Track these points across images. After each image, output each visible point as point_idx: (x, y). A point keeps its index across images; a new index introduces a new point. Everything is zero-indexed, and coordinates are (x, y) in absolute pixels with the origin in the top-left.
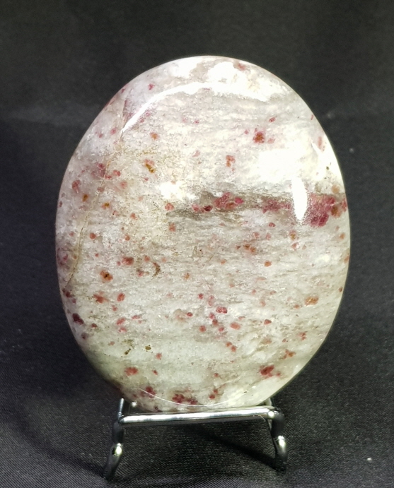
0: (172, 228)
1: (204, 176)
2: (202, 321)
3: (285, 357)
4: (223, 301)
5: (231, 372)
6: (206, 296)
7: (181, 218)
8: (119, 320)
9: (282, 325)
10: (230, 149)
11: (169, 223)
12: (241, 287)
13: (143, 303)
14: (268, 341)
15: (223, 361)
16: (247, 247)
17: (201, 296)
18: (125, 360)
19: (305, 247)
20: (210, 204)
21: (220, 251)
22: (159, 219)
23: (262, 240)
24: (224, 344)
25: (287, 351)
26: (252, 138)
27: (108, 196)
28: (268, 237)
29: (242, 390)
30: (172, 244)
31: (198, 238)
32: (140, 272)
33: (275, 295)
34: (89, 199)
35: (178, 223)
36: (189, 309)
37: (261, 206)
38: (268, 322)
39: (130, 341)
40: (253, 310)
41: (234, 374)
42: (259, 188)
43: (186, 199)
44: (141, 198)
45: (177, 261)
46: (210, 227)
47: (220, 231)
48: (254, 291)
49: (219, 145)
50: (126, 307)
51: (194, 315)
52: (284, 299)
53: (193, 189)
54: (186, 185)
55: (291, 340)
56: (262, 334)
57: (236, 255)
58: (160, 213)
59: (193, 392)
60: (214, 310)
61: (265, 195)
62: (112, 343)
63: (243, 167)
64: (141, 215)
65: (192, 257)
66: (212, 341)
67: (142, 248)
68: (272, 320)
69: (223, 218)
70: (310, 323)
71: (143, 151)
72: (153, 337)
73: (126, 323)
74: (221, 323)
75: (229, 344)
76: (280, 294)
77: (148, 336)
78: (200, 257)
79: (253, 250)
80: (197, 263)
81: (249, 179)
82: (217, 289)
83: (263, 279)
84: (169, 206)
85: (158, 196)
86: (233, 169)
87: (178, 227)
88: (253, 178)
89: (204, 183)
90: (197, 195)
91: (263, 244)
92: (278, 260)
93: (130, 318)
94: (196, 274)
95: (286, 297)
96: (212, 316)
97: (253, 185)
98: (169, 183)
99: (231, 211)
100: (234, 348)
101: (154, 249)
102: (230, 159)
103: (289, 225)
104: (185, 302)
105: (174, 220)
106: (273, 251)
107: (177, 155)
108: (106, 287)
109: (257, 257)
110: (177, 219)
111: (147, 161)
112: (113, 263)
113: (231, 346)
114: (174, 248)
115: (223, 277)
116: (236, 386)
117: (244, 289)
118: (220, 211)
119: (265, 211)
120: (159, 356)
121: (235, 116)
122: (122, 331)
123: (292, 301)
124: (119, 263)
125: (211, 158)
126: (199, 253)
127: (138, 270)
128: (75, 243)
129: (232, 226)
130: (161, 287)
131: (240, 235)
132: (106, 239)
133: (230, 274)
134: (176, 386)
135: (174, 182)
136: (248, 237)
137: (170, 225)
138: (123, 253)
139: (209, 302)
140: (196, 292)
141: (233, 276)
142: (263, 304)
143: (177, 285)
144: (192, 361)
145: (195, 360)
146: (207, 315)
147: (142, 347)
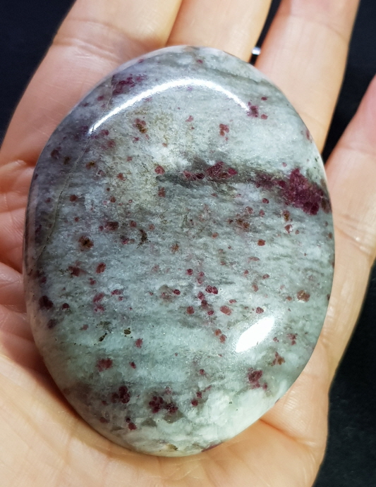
0: (162, 193)
1: (197, 142)
2: (189, 301)
3: (274, 363)
4: (213, 280)
5: (218, 371)
6: (195, 273)
7: (172, 184)
8: (96, 296)
10: (224, 119)
11: (159, 187)
12: (234, 266)
13: (125, 276)
15: (210, 354)
16: (240, 221)
17: (190, 271)
18: (100, 350)
19: (297, 232)
20: (203, 172)
21: (211, 223)
22: (148, 182)
23: (256, 216)
24: (213, 332)
25: (277, 355)
26: (245, 111)
27: (93, 155)
28: (262, 213)
29: (227, 398)
30: (161, 211)
31: (189, 207)
33: (268, 280)
34: (71, 161)
35: (168, 188)
36: (176, 286)
37: (254, 180)
38: (260, 310)
39: (107, 323)
40: (245, 295)
41: (221, 373)
42: (253, 162)
43: (177, 164)
44: (130, 159)
45: (165, 230)
47: (213, 203)
48: (247, 272)
49: (213, 113)
50: (106, 280)
51: (182, 294)
52: (277, 287)
53: (186, 154)
54: (177, 150)
55: (281, 341)
57: (228, 230)
58: (149, 176)
59: (174, 393)
60: (203, 290)
61: (258, 169)
62: (85, 327)
63: (236, 138)
64: (129, 177)
66: (200, 327)
67: (128, 212)
68: (265, 309)
69: (215, 188)
70: (300, 324)
71: (134, 112)
72: (133, 319)
73: (105, 300)
74: (211, 305)
75: (218, 332)
76: (273, 280)
77: (128, 318)
78: (190, 228)
79: (246, 226)
80: (187, 234)
81: (242, 151)
82: (208, 266)
83: (256, 259)
84: (159, 169)
85: (148, 157)
86: (227, 139)
87: (168, 193)
88: (247, 151)
89: (197, 150)
90: (189, 160)
92: (272, 240)
93: (109, 293)
94: (185, 246)
95: (279, 285)
97: (247, 158)
98: (161, 145)
99: (225, 182)
100: (223, 338)
101: (141, 215)
102: (224, 128)
103: (282, 205)
104: (172, 278)
105: (164, 185)
106: (267, 230)
107: (170, 118)
108: (85, 256)
109: (250, 234)
110: (166, 184)
111: (138, 120)
112: (95, 228)
113: (220, 335)
114: (162, 216)
115: (214, 253)
116: (222, 392)
117: (235, 268)
118: (213, 181)
119: (259, 186)
120: (139, 342)
122: (99, 310)
123: (284, 291)
124: (101, 228)
125: (205, 126)
126: (189, 224)
127: (123, 237)
128: (51, 209)
129: (224, 197)
130: (147, 259)
131: (233, 209)
132: (89, 201)
133: (222, 250)
134: (155, 385)
135: (165, 145)
136: (241, 211)
137: (159, 190)
138: (107, 217)
139: (198, 280)
140: (184, 266)
141: (224, 253)
142: (256, 288)
143: (164, 258)
144: (176, 352)
145: (180, 349)
146: (196, 295)
147: (121, 331)
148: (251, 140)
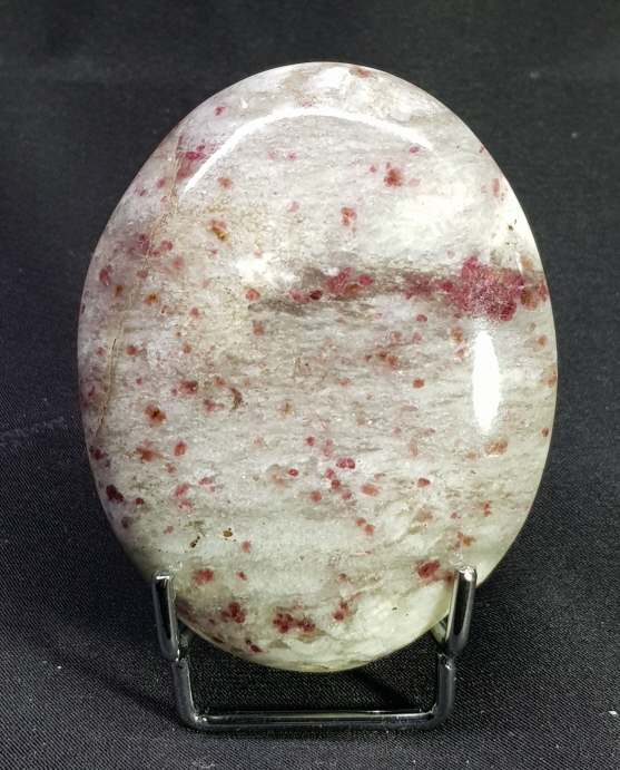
0: (259, 329)
1: (308, 243)
2: (314, 483)
3: (458, 546)
4: (348, 449)
5: (368, 572)
6: (320, 442)
7: (274, 313)
8: (178, 488)
9: (447, 489)
10: (348, 199)
11: (254, 321)
12: (377, 424)
13: (216, 457)
14: (425, 515)
15: (353, 552)
16: (383, 356)
17: (310, 441)
18: (193, 558)
20: (320, 288)
21: (338, 365)
22: (237, 315)
23: (407, 344)
24: (353, 523)
25: (460, 535)
26: (382, 179)
27: (153, 283)
28: (417, 338)
29: (388, 604)
30: (260, 356)
31: (302, 345)
32: (209, 405)
33: (433, 437)
34: (124, 292)
35: (268, 321)
36: (291, 464)
37: (402, 288)
38: (424, 482)
39: (198, 523)
40: (398, 463)
41: (373, 575)
42: (398, 259)
43: (279, 282)
45: (269, 384)
46: (321, 325)
47: (338, 333)
48: (398, 431)
49: (331, 192)
50: (189, 465)
51: (301, 474)
52: (449, 444)
53: (291, 264)
54: (278, 259)
55: (465, 515)
56: (415, 504)
57: (365, 370)
58: (238, 306)
59: (307, 608)
60: (333, 464)
61: (406, 270)
62: (170, 529)
63: (369, 225)
64: (207, 311)
65: (293, 377)
66: (332, 518)
67: (212, 365)
68: (431, 479)
69: (342, 311)
70: (495, 486)
71: (208, 208)
72: (235, 514)
73: (191, 493)
74: (346, 486)
75: (361, 522)
76: (443, 435)
77: (227, 514)
78: (306, 376)
79: (393, 361)
80: (301, 386)
81: (381, 245)
82: (337, 429)
83: (413, 409)
84: (252, 294)
85: (233, 278)
86: (354, 230)
87: (268, 328)
88: (387, 243)
89: (308, 255)
90: (297, 273)
91: (410, 351)
92: (436, 377)
93: (196, 483)
94: (300, 405)
95: (452, 440)
96: (330, 473)
97: (388, 255)
98: (251, 256)
99: (355, 299)
100: (369, 529)
101: (231, 367)
102: (348, 213)
103: (450, 318)
104: (284, 453)
105: (260, 317)
106: (426, 362)
107: (262, 211)
108: (157, 433)
109: (400, 373)
110: (266, 314)
111: (214, 222)
112: (165, 393)
113: (364, 525)
114: (262, 363)
115: (346, 408)
116: (378, 597)
117: (381, 427)
118: (336, 299)
119: (409, 296)
120: (246, 546)
121: (353, 144)
122: (184, 507)
123: (462, 447)
124: (174, 392)
125: (318, 214)
126: (303, 370)
127: (207, 402)
128: (105, 365)
129: (356, 322)
130: (245, 429)
131: (370, 338)
132: (153, 354)
133: (357, 403)
134: (278, 599)
135: (258, 255)
136: (383, 340)
137: (254, 325)
138: (181, 374)
139: (325, 451)
140: (302, 434)
141: (361, 406)
142: (415, 452)
143: (270, 425)
144: (302, 554)
145: (307, 551)
146: (323, 473)
147: (218, 532)
148: (395, 226)
